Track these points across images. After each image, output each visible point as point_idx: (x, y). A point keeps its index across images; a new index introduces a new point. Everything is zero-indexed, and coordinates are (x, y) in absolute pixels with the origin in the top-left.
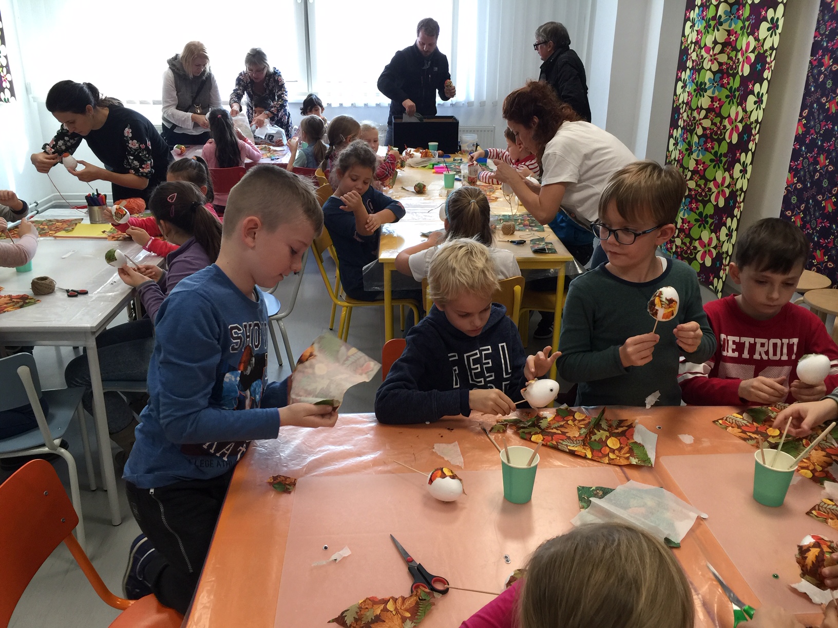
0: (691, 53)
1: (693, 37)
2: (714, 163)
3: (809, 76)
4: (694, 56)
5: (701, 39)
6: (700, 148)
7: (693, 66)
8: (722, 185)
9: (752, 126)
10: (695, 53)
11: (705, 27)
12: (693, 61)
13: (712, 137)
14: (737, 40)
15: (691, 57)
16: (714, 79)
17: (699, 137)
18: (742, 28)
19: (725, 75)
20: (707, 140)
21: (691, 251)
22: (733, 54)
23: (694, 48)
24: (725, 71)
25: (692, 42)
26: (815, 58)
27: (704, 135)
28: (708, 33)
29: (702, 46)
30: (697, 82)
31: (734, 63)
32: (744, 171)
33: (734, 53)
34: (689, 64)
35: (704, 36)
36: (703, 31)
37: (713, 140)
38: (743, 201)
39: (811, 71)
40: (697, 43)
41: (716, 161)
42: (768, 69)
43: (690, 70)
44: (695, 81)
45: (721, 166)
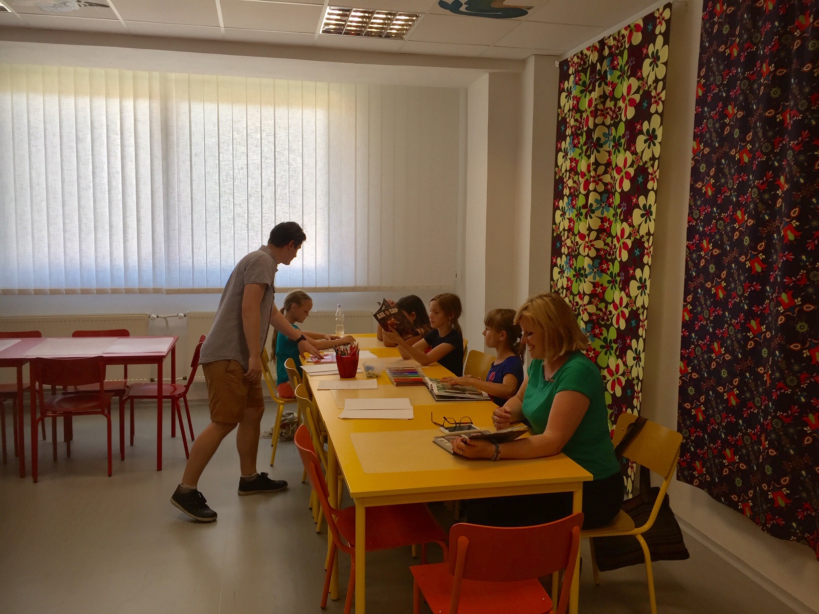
0: (565, 240)
1: (565, 224)
3: (688, 261)
4: (568, 242)
5: (573, 227)
7: (569, 253)
8: (617, 373)
9: (639, 312)
11: (576, 215)
12: (568, 248)
14: (610, 226)
15: (566, 244)
18: (615, 215)
26: (692, 242)
28: (580, 220)
29: (576, 232)
30: (575, 267)
31: (611, 248)
32: (637, 358)
34: (564, 250)
35: (576, 224)
36: (575, 219)
37: (600, 326)
38: (641, 391)
39: (689, 256)
40: (570, 230)
42: (648, 254)
43: (566, 256)
44: (573, 267)
45: (612, 352)
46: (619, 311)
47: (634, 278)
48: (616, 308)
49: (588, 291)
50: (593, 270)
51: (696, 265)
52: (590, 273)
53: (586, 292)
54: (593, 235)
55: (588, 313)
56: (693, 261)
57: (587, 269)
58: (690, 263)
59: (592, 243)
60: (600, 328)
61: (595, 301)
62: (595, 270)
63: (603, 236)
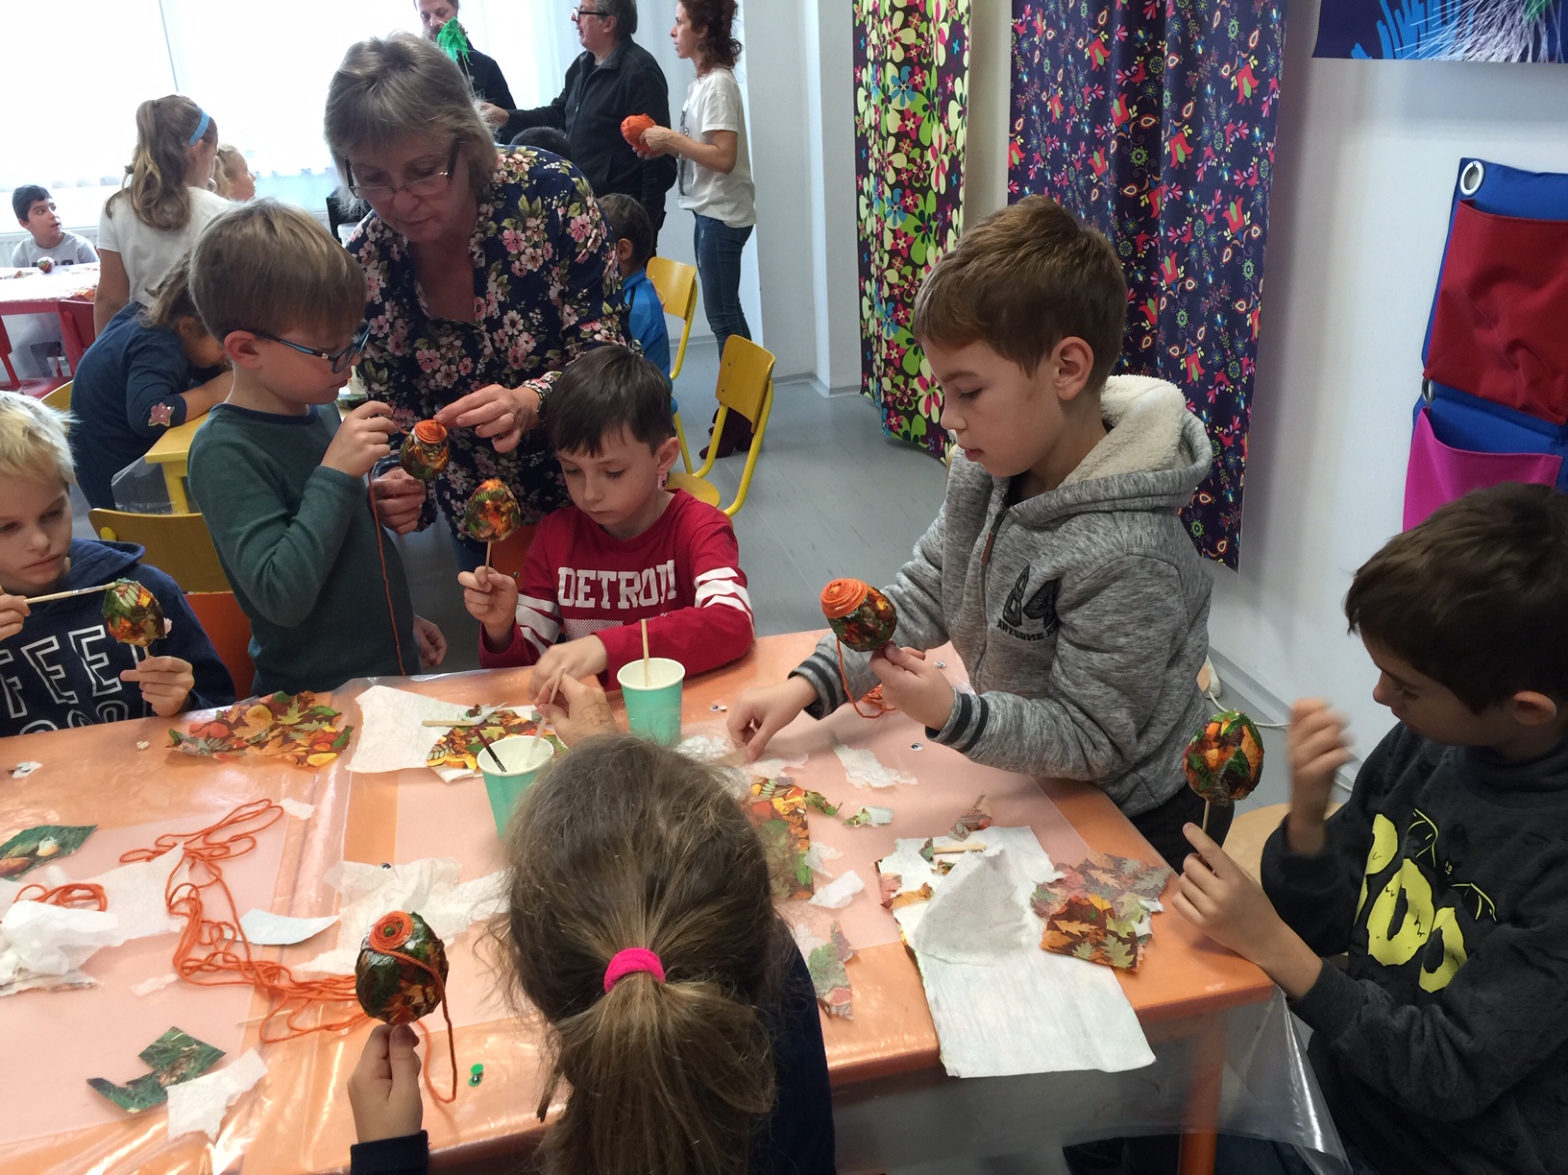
2: (921, 234)
6: (895, 208)
10: (874, 31)
13: (910, 186)
16: (900, 78)
17: (892, 187)
19: (917, 68)
20: (904, 191)
21: (909, 400)
22: (923, 27)
23: (873, 24)
24: (916, 60)
25: (868, 13)
27: (898, 184)
33: (925, 23)
34: (870, 54)
37: (914, 191)
41: (923, 229)
43: (872, 64)
46: (938, 160)
47: (952, 96)
48: (935, 156)
49: (893, 130)
50: (900, 87)
51: (1028, 62)
52: (895, 94)
53: (891, 132)
54: (899, 17)
55: (894, 168)
56: (1024, 56)
57: (891, 86)
58: (1018, 59)
59: (898, 35)
60: (913, 195)
61: (905, 146)
62: (904, 87)
63: (914, 20)
